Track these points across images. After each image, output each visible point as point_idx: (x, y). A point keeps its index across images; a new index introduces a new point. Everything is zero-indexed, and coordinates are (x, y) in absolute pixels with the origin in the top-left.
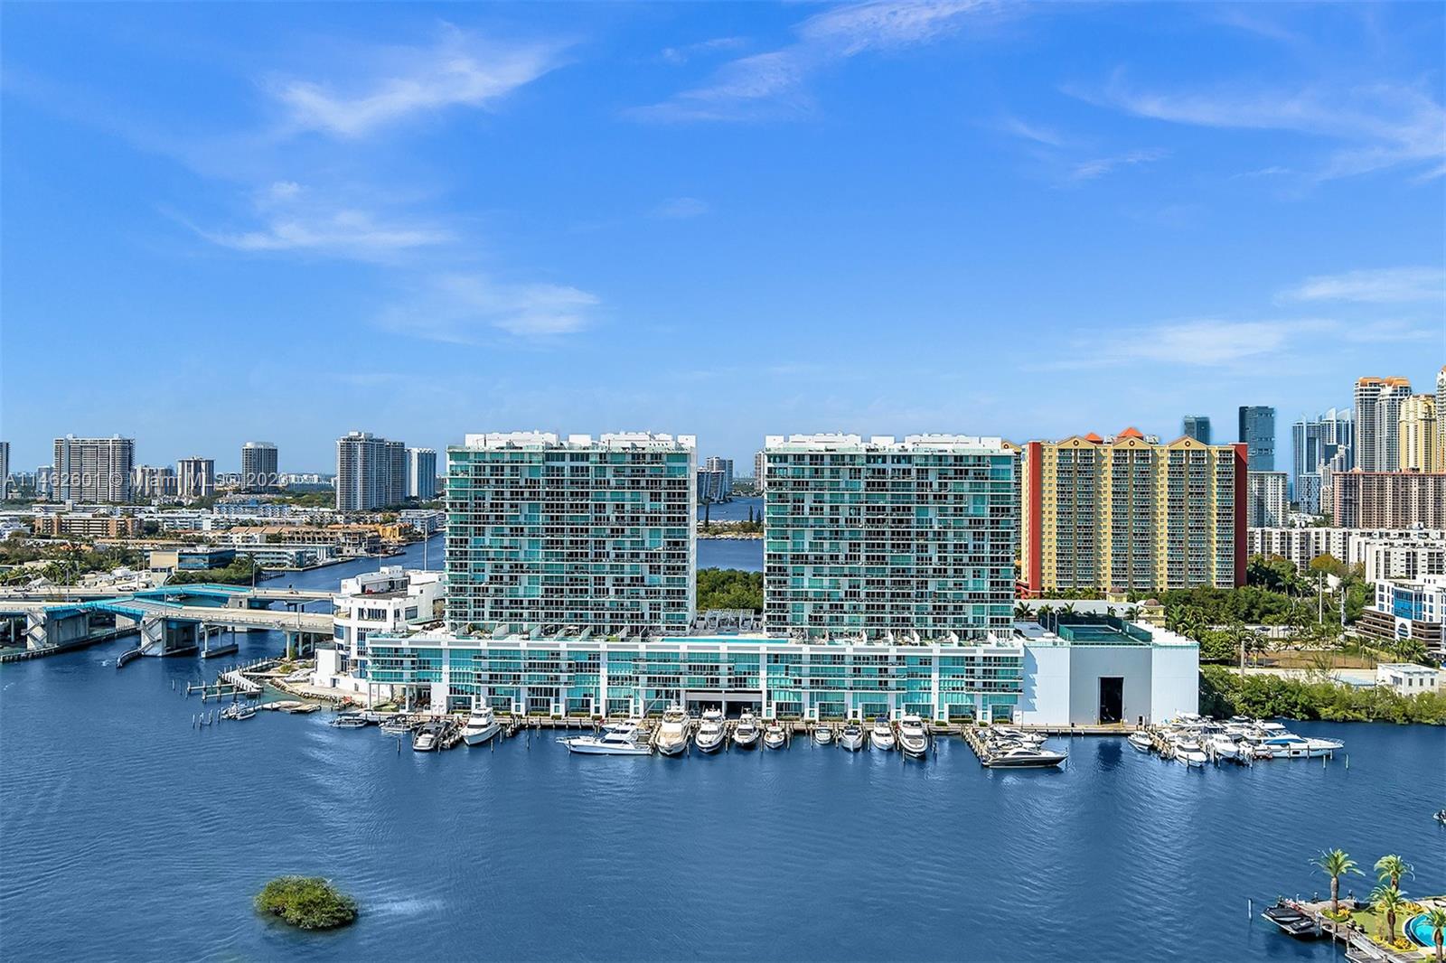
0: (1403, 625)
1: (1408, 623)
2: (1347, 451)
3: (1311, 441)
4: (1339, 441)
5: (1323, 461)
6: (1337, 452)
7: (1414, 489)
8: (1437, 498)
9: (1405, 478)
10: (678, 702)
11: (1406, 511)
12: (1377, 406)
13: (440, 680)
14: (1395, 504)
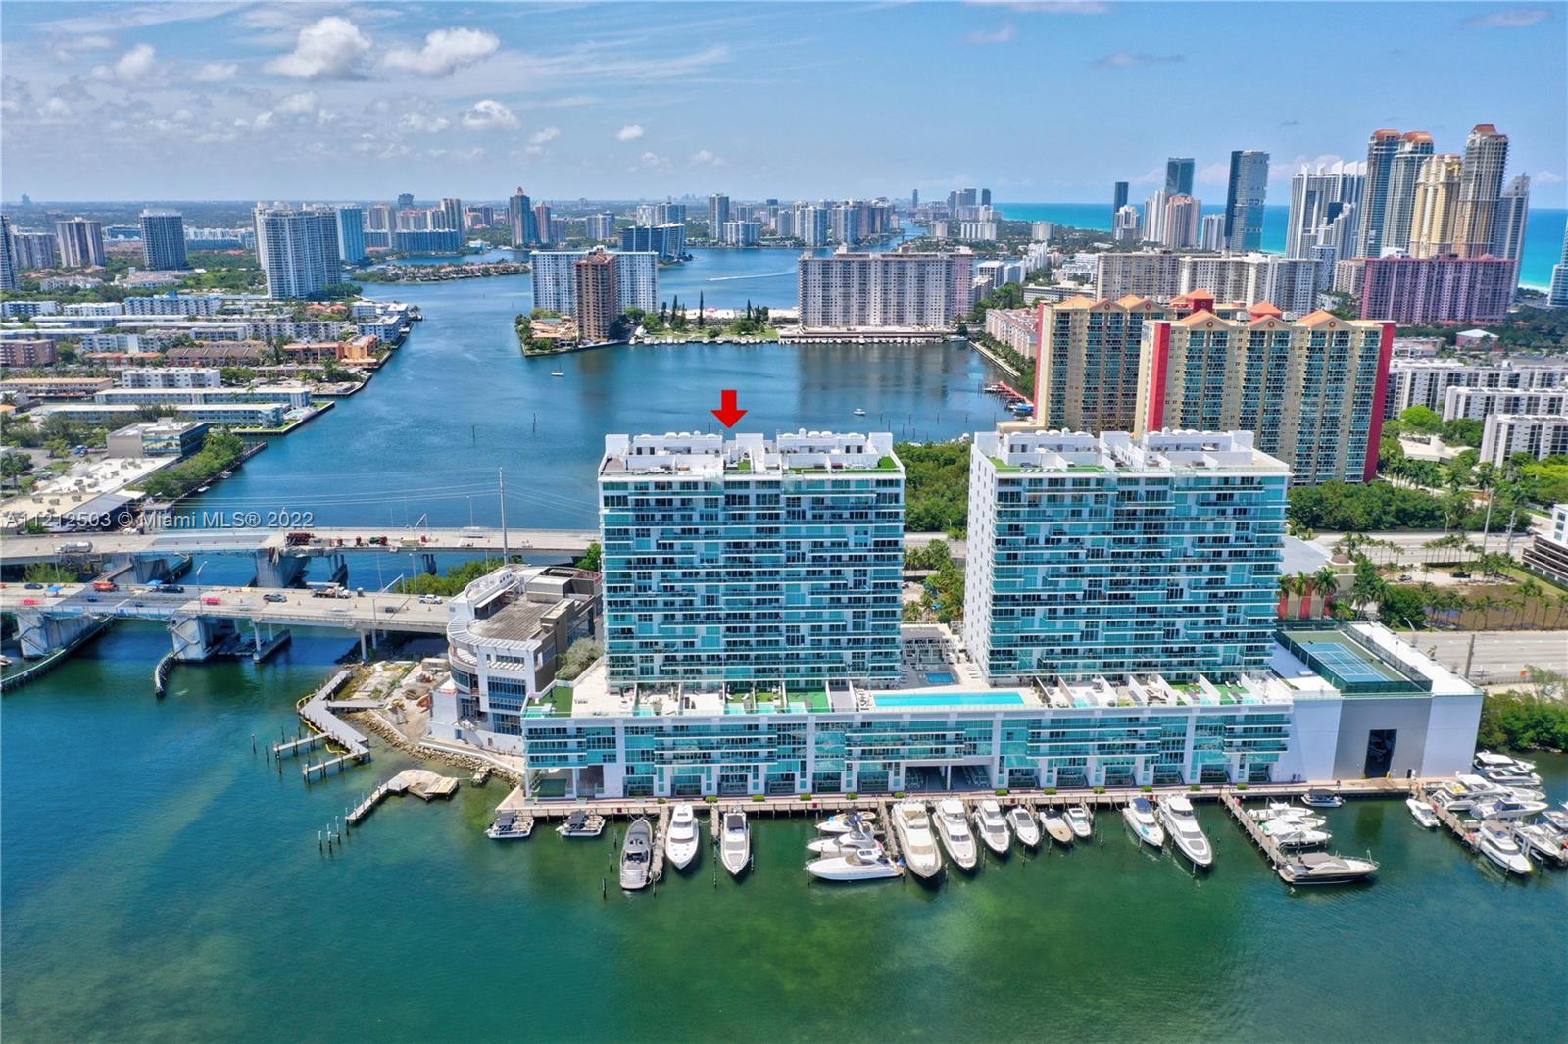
2: (1353, 210)
3: (1311, 194)
4: (1343, 198)
5: (1326, 219)
6: (1341, 211)
7: (1449, 277)
8: (1471, 287)
9: (1442, 265)
10: (897, 774)
11: (1438, 301)
12: (1393, 164)
13: (615, 760)
14: (1428, 293)
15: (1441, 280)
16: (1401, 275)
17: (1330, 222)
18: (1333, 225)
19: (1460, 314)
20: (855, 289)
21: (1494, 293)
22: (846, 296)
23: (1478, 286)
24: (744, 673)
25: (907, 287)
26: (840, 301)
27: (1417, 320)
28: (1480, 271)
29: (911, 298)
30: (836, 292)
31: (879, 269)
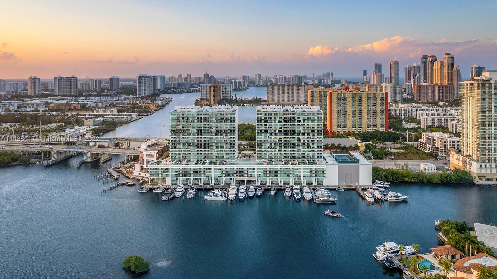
0: (429, 147)
1: (430, 146)
2: (419, 75)
3: (409, 72)
4: (417, 72)
5: (413, 77)
6: (417, 75)
7: (437, 89)
8: (443, 92)
9: (434, 87)
10: (233, 181)
11: (435, 95)
12: (427, 63)
13: (169, 176)
14: (431, 93)
15: (435, 90)
16: (424, 89)
17: (414, 78)
18: (415, 79)
19: (441, 99)
20: (281, 92)
21: (450, 94)
22: (279, 94)
23: (445, 92)
24: (201, 157)
25: (294, 92)
26: (277, 95)
27: (430, 100)
28: (445, 88)
29: (295, 95)
30: (276, 93)
31: (287, 87)
